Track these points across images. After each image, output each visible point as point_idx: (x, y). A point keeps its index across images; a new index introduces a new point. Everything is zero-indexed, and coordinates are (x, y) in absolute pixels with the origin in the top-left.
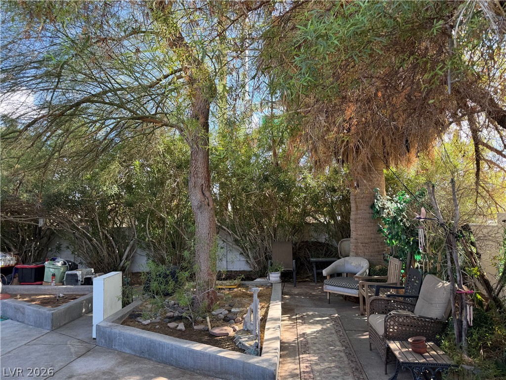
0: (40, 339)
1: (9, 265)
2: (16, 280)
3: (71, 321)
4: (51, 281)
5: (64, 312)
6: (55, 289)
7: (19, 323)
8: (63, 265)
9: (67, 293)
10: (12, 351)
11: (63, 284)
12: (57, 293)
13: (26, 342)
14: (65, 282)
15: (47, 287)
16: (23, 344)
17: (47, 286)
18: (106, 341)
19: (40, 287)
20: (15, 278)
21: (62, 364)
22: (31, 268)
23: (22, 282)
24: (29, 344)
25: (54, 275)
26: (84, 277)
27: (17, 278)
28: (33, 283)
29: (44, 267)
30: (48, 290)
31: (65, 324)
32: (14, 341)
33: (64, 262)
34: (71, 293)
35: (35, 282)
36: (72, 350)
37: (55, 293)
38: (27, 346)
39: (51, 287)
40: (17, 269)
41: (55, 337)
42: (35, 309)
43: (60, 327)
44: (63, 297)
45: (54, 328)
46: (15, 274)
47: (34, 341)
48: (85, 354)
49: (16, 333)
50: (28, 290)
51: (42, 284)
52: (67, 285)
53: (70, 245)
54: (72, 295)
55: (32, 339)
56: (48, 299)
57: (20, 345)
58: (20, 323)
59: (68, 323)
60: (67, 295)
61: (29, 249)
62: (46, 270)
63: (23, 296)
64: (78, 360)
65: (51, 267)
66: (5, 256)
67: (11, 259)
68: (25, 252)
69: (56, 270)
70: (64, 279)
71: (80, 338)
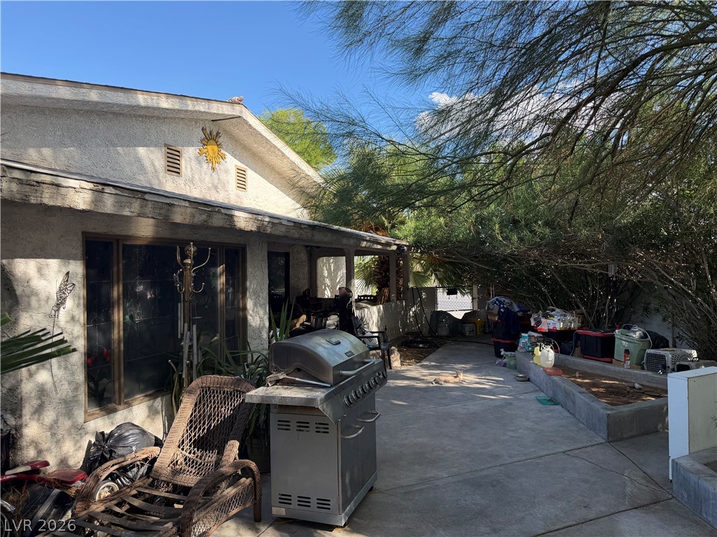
0: (587, 449)
1: (570, 328)
2: (578, 350)
3: (643, 434)
4: (623, 360)
5: (628, 416)
6: (630, 374)
7: (569, 415)
8: (641, 337)
9: (648, 384)
10: (544, 456)
11: (643, 369)
12: (633, 381)
13: (566, 449)
14: (645, 366)
15: (617, 369)
16: (562, 450)
17: (618, 366)
18: (689, 496)
19: (608, 366)
20: (577, 347)
21: (603, 509)
22: (596, 337)
23: (586, 354)
24: (568, 453)
25: (627, 352)
26: (677, 363)
27: (580, 348)
28: (599, 359)
29: (613, 338)
30: (620, 372)
31: (631, 437)
32: (552, 441)
33: (643, 333)
34: (655, 385)
35: (602, 357)
36: (628, 490)
37: (629, 380)
38: (567, 456)
39: (623, 369)
40: (578, 336)
41: (607, 455)
42: (587, 400)
43: (622, 439)
44: (640, 389)
45: (611, 439)
46: (576, 342)
47: (578, 451)
48: (647, 505)
49: (560, 429)
50: (592, 367)
51: (611, 363)
52: (648, 370)
53: (661, 306)
54: (656, 388)
55: (576, 447)
56: (617, 387)
57: (558, 450)
58: (571, 416)
59: (636, 436)
60: (648, 387)
61: (603, 307)
62: (617, 342)
63: (584, 375)
64: (631, 513)
65: (624, 338)
66: (565, 316)
67: (573, 320)
68: (597, 311)
69: (632, 345)
70: (644, 361)
71: (648, 471)
